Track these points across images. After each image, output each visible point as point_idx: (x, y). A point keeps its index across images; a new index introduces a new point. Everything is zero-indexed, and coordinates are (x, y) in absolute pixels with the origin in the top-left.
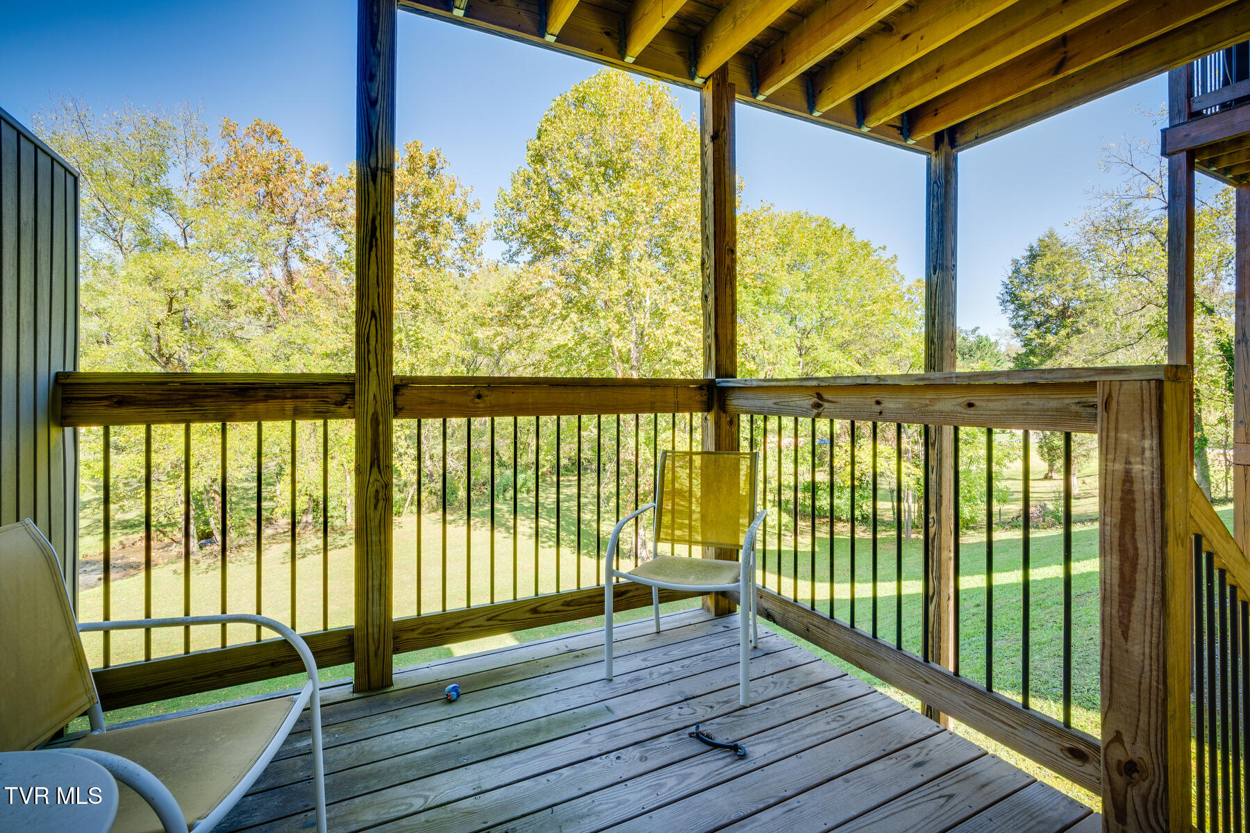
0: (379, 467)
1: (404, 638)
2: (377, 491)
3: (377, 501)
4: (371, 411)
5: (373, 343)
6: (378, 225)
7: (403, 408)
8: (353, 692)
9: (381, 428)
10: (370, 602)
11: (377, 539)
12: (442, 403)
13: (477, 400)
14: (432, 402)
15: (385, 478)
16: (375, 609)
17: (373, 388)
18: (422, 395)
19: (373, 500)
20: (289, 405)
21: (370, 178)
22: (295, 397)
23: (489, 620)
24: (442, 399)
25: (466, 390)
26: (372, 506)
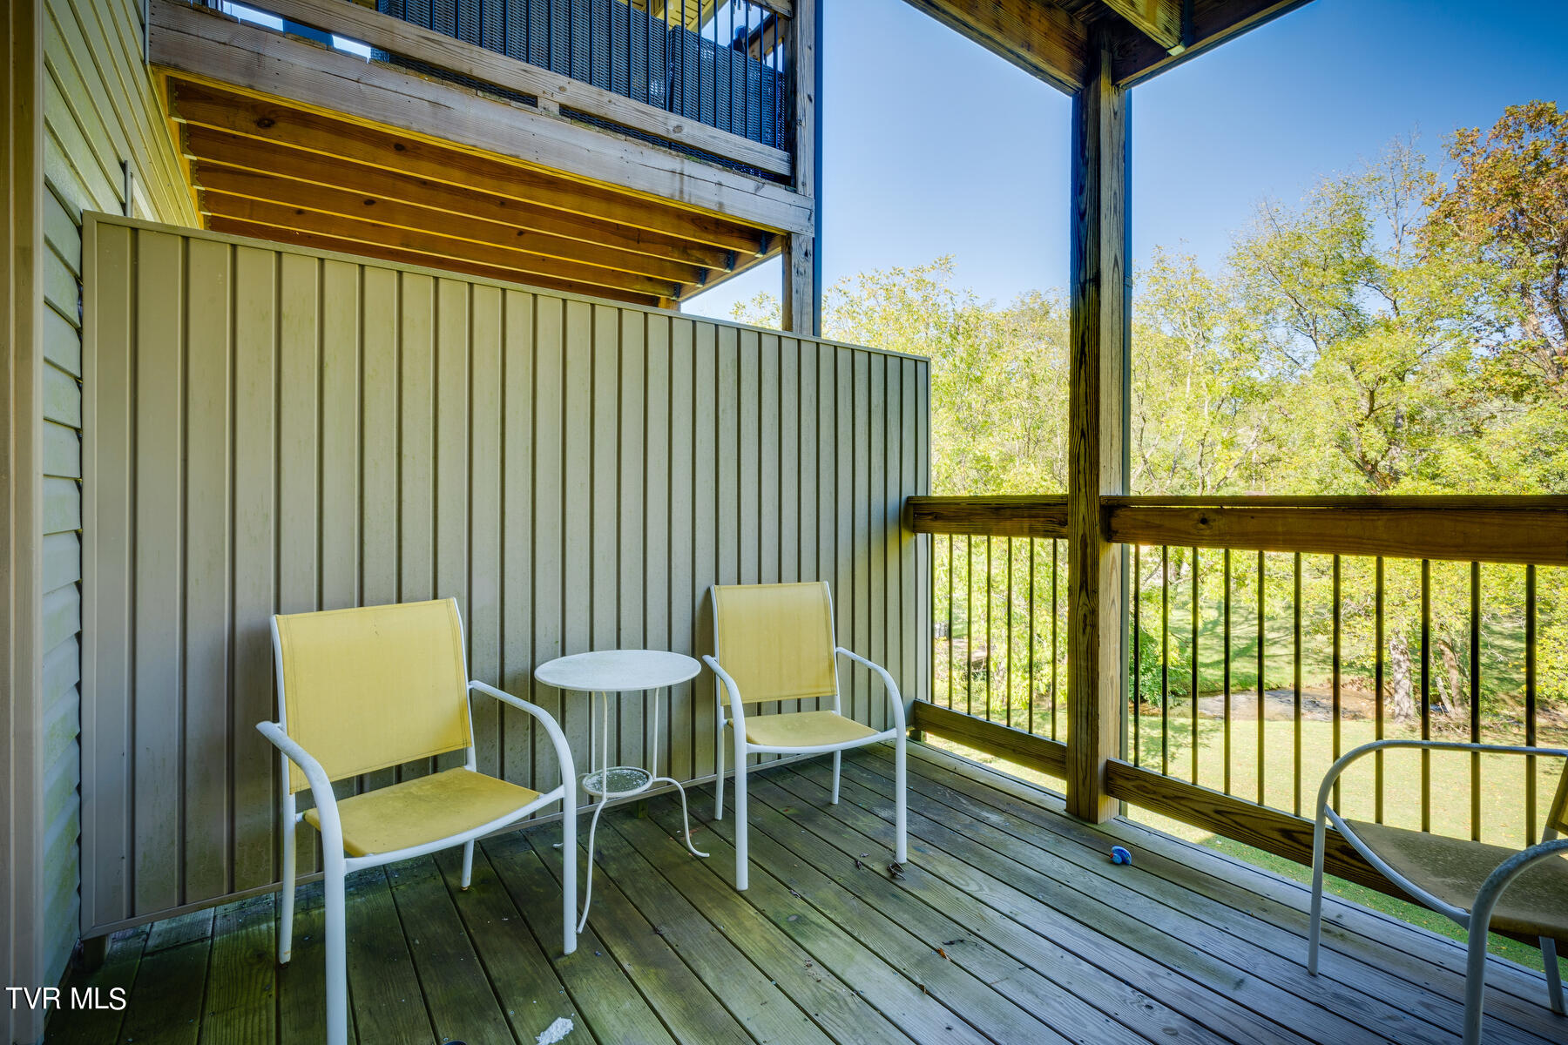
0: (1087, 590)
1: (1119, 783)
2: (1085, 615)
3: (1085, 625)
4: (1080, 533)
5: (1082, 462)
6: (1086, 341)
7: (1117, 532)
8: (1065, 810)
9: (1089, 550)
10: (1079, 727)
11: (1086, 664)
12: (1159, 527)
13: (1202, 526)
14: (1148, 526)
15: (1093, 604)
16: (1083, 735)
17: (1082, 508)
18: (1137, 517)
19: (1082, 624)
20: (1026, 524)
21: (1080, 293)
22: (1030, 517)
23: (1217, 812)
24: (1158, 522)
25: (1185, 512)
26: (1081, 631)
